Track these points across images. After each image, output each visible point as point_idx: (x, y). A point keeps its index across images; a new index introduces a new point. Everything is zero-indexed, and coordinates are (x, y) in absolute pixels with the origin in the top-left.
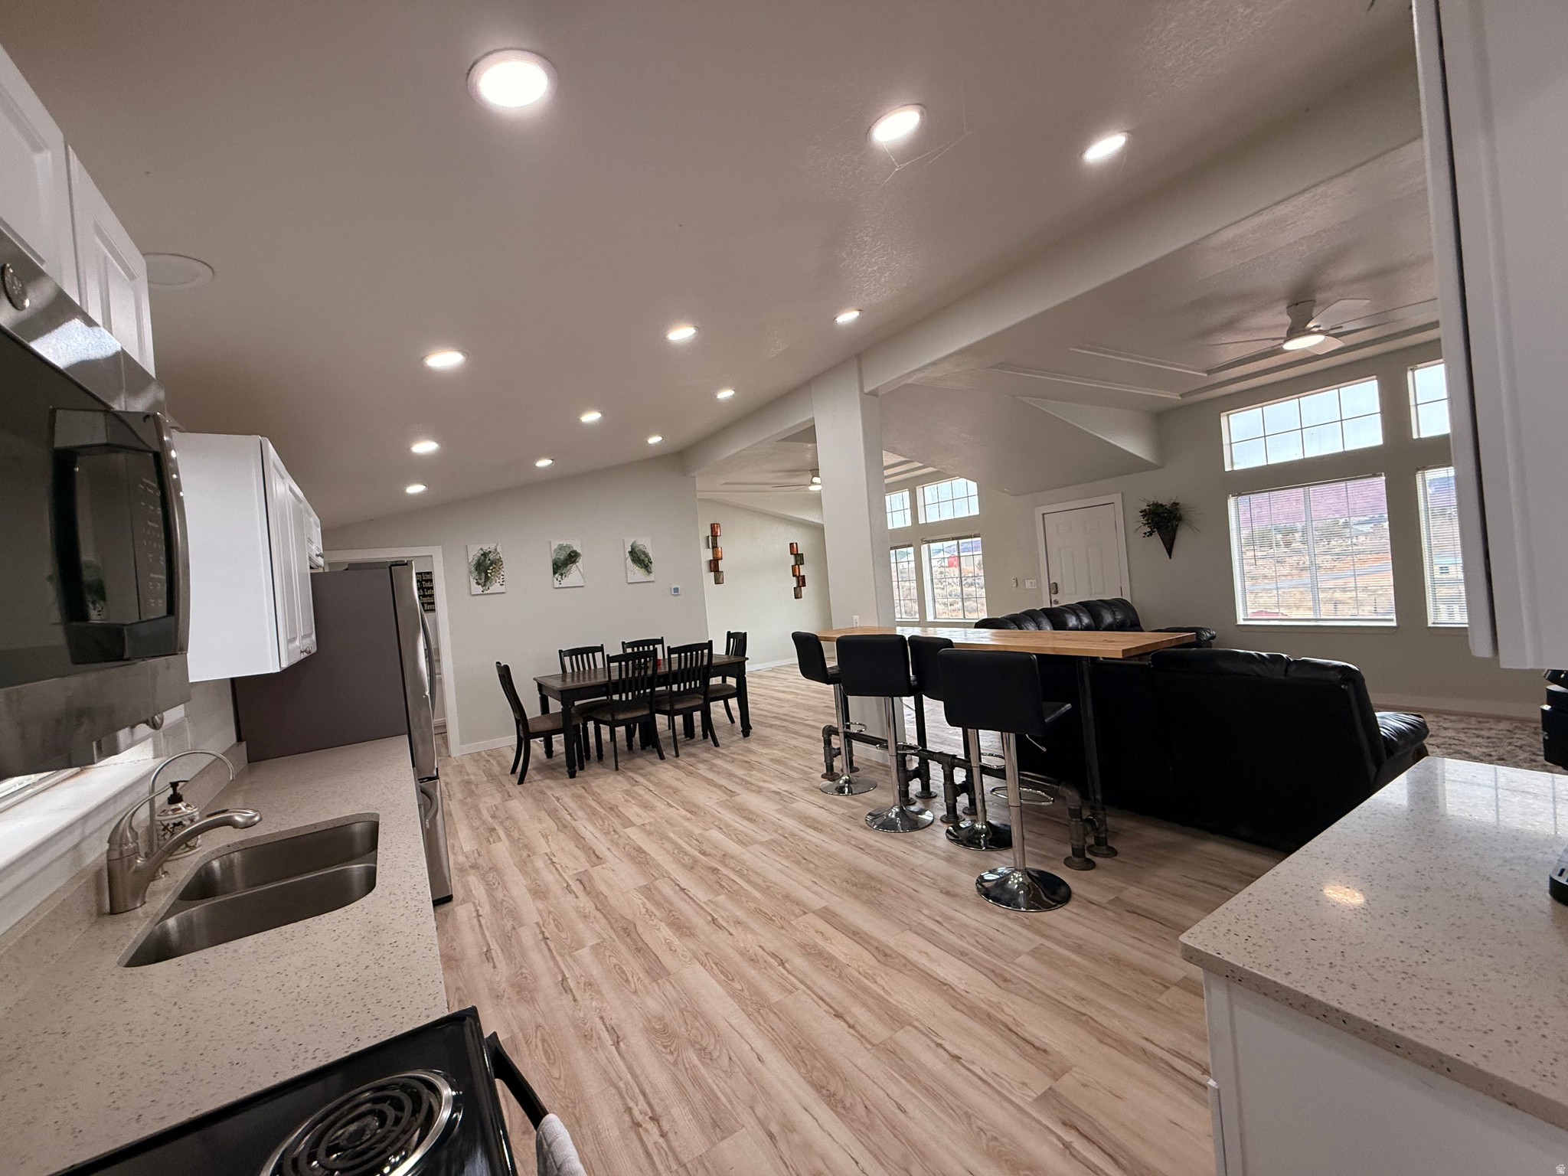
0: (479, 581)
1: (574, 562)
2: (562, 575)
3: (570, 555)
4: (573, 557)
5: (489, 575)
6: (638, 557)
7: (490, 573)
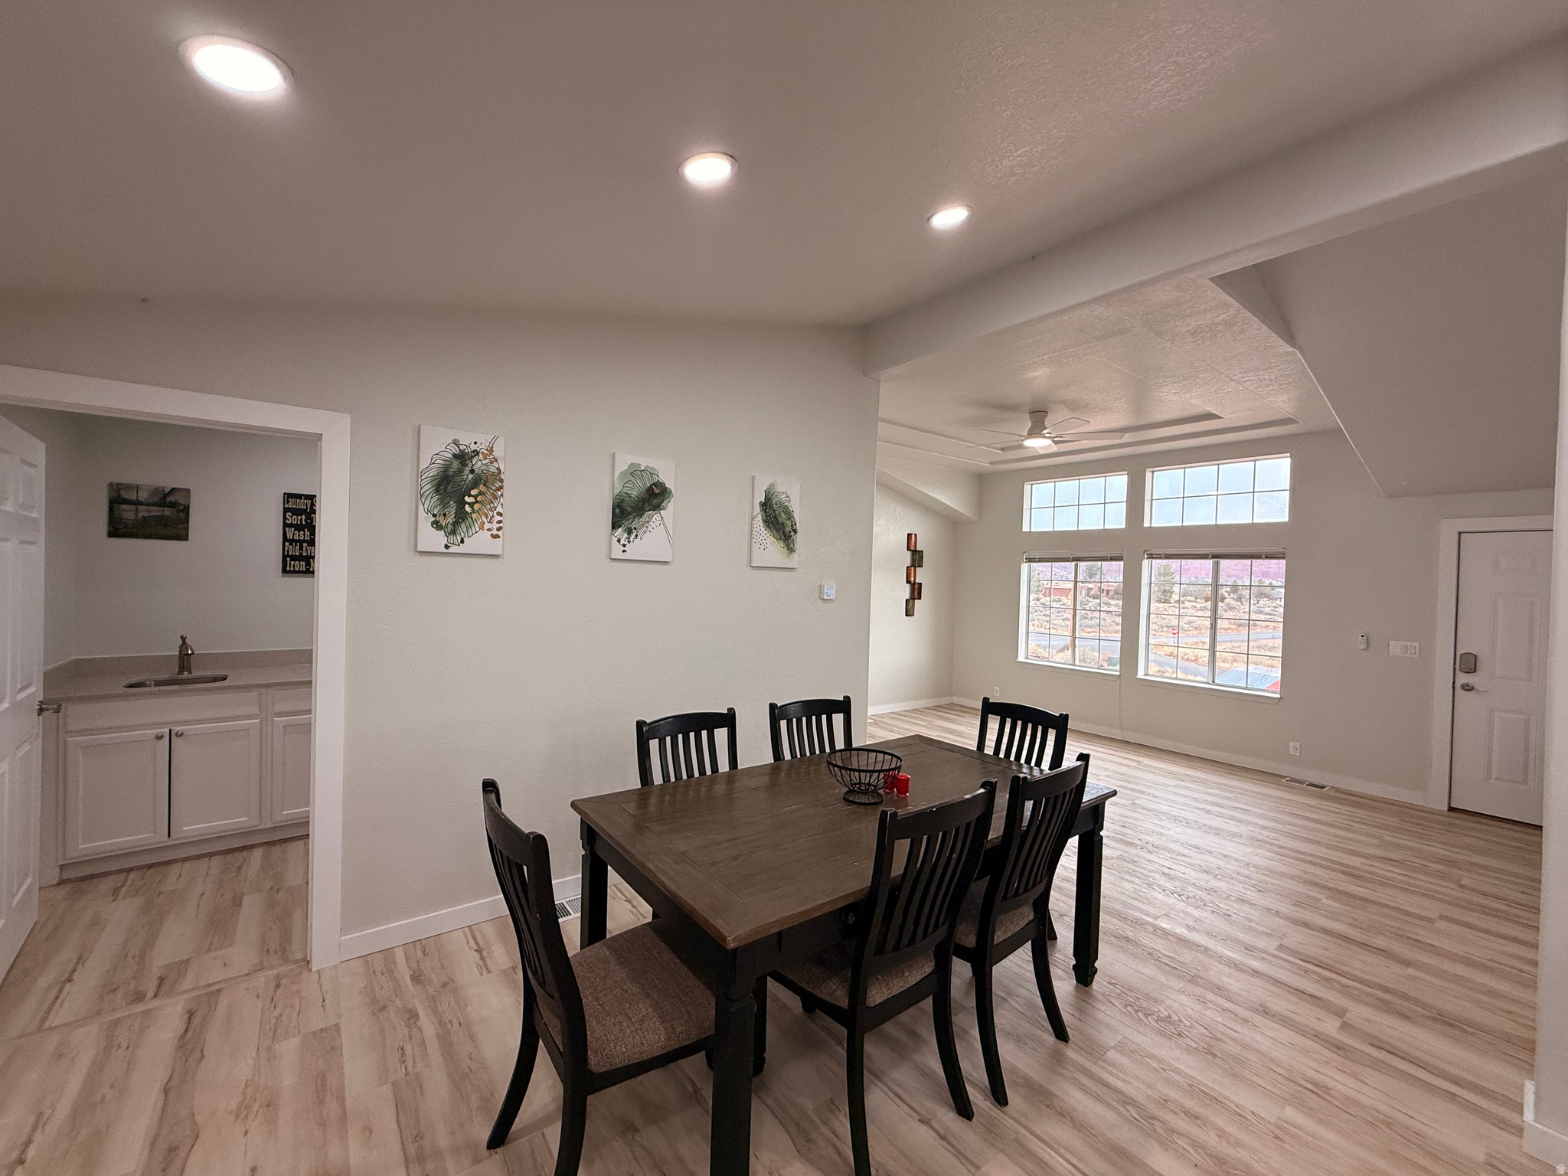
0: (441, 519)
1: (657, 507)
2: (629, 531)
3: (650, 490)
4: (656, 495)
5: (467, 508)
6: (775, 517)
7: (471, 505)
